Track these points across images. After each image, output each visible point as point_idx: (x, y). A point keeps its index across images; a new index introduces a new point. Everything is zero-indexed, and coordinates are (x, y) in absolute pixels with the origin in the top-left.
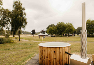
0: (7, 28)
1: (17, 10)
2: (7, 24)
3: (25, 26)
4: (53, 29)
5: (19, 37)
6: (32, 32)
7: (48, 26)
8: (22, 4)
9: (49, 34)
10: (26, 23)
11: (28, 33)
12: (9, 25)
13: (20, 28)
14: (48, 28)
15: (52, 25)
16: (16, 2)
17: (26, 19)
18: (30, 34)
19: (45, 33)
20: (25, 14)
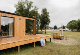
0: (38, 25)
1: (44, 14)
2: (38, 23)
3: (49, 24)
4: (73, 25)
5: (45, 31)
6: (54, 27)
7: (69, 22)
8: (47, 10)
9: (69, 30)
10: (50, 22)
11: (51, 28)
12: (39, 23)
13: (46, 25)
14: (69, 23)
15: (73, 21)
16: (43, 9)
17: (49, 20)
18: (53, 29)
19: (65, 28)
20: (49, 16)
